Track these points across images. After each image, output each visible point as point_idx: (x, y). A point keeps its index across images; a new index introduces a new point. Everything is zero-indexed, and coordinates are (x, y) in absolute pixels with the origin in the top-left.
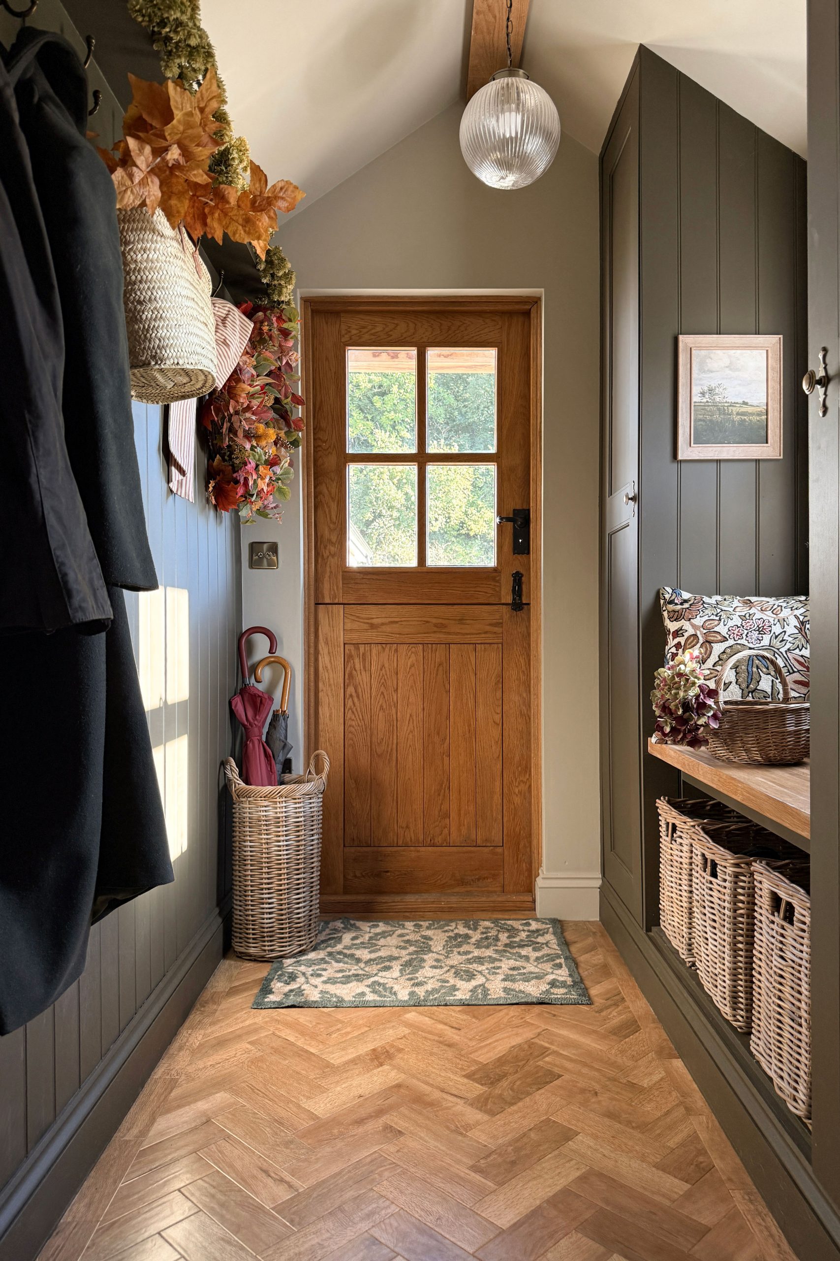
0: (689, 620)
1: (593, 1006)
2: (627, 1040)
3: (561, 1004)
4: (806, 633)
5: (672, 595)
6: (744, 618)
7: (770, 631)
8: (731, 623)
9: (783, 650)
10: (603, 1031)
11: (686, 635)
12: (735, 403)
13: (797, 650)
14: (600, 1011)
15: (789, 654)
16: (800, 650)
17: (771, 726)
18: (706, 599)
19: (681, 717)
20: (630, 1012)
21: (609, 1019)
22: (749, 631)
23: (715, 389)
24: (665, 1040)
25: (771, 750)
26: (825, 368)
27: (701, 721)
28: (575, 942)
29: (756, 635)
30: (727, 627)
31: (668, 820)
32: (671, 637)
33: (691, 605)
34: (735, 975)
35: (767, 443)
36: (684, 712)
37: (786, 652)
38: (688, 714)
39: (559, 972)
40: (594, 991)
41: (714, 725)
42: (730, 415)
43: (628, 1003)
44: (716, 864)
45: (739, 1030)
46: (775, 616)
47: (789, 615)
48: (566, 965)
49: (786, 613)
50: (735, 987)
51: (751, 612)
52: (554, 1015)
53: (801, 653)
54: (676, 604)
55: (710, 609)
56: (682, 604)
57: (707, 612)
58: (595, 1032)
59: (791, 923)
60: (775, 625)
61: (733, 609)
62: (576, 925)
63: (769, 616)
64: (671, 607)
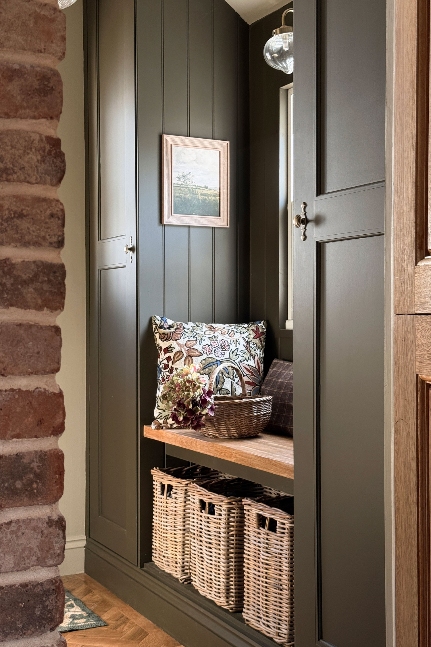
0: (176, 340)
1: (109, 626)
2: (143, 641)
3: (86, 629)
4: (250, 349)
5: (161, 322)
6: (212, 340)
7: (229, 348)
8: (204, 343)
9: (237, 361)
10: (124, 639)
11: (175, 351)
12: (199, 187)
13: (246, 361)
14: (116, 628)
15: (241, 364)
16: (247, 361)
17: (244, 413)
18: (184, 325)
19: (191, 410)
20: (136, 625)
21: (124, 632)
22: (216, 348)
23: (187, 176)
24: (167, 637)
25: (243, 428)
26: (305, 214)
27: (204, 412)
28: (74, 590)
29: (221, 351)
30: (202, 346)
31: (163, 483)
32: (162, 352)
33: (175, 329)
34: (228, 575)
35: (220, 216)
36: (193, 407)
37: (239, 362)
38: (195, 407)
39: (73, 609)
40: (105, 617)
41: (212, 414)
42: (197, 195)
43: (132, 620)
44: (214, 506)
45: (230, 611)
46: (230, 338)
47: (239, 338)
48: (76, 605)
49: (237, 336)
50: (228, 583)
51: (216, 335)
52: (85, 636)
53: (247, 363)
54: (165, 329)
55: (189, 332)
56: (169, 328)
57: (187, 334)
58: (118, 641)
59: (275, 531)
60: (231, 344)
61: (204, 332)
62: (68, 578)
63: (226, 337)
64: (162, 331)
